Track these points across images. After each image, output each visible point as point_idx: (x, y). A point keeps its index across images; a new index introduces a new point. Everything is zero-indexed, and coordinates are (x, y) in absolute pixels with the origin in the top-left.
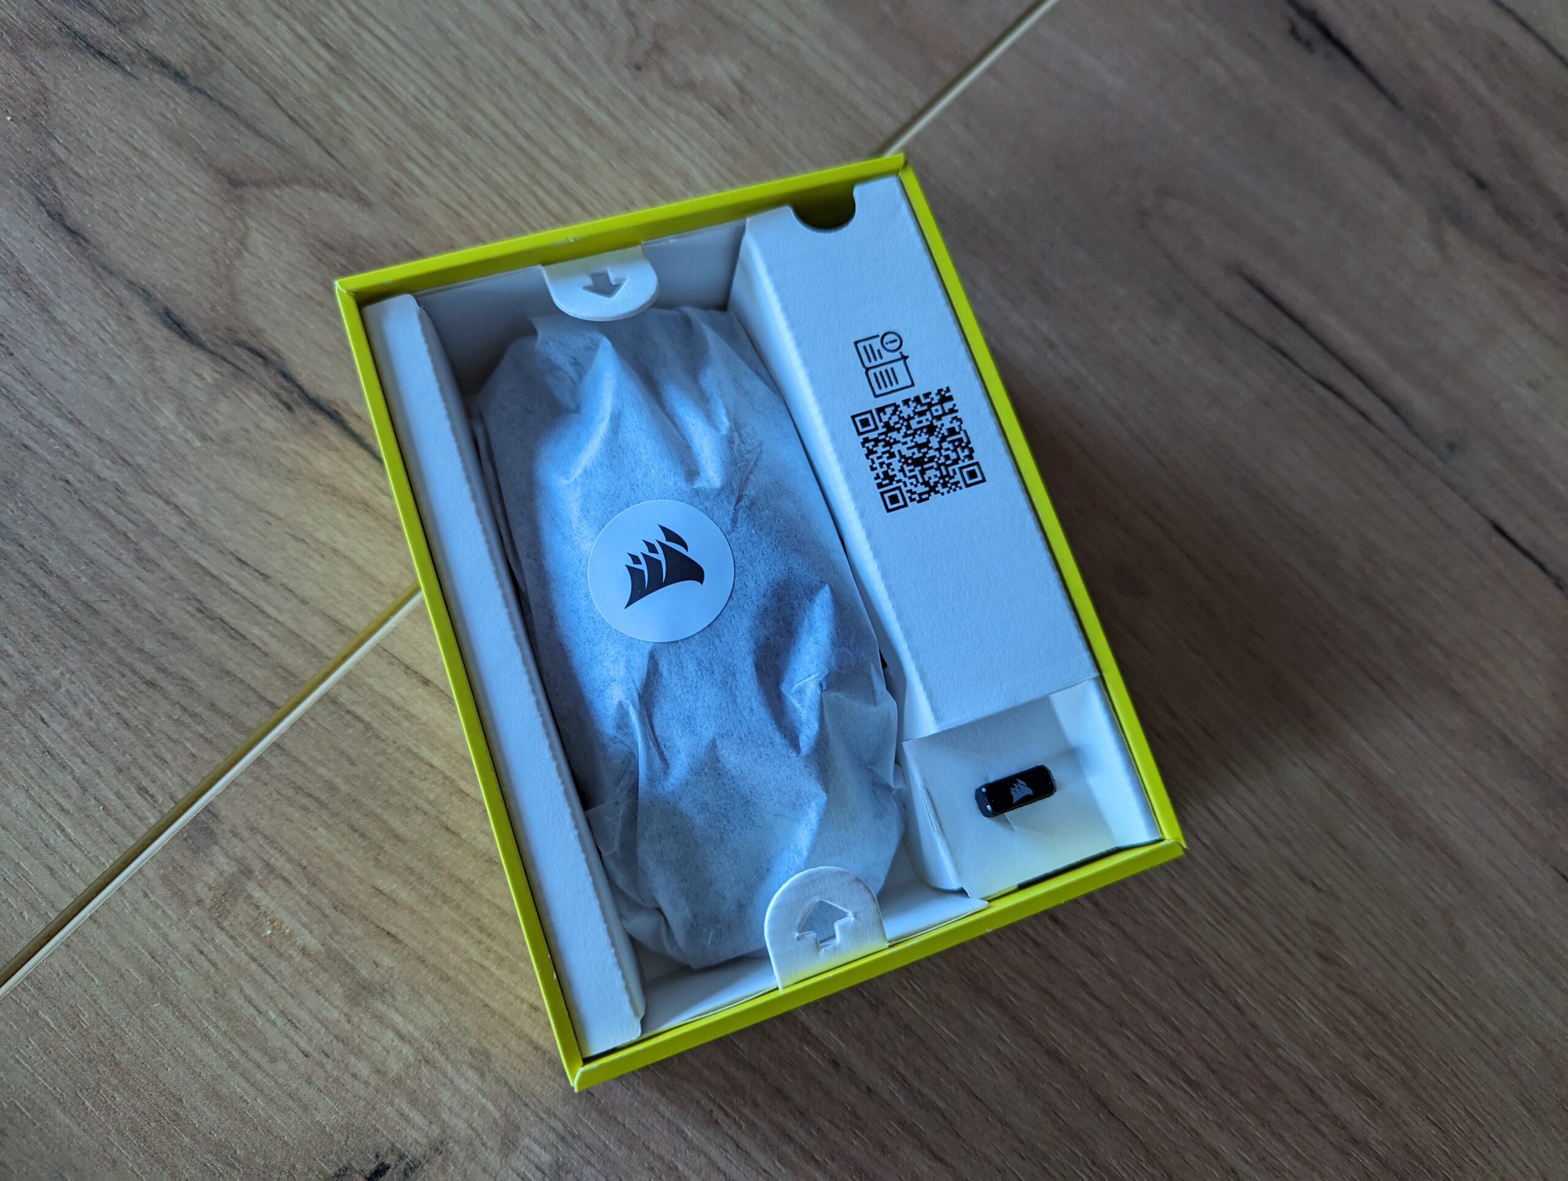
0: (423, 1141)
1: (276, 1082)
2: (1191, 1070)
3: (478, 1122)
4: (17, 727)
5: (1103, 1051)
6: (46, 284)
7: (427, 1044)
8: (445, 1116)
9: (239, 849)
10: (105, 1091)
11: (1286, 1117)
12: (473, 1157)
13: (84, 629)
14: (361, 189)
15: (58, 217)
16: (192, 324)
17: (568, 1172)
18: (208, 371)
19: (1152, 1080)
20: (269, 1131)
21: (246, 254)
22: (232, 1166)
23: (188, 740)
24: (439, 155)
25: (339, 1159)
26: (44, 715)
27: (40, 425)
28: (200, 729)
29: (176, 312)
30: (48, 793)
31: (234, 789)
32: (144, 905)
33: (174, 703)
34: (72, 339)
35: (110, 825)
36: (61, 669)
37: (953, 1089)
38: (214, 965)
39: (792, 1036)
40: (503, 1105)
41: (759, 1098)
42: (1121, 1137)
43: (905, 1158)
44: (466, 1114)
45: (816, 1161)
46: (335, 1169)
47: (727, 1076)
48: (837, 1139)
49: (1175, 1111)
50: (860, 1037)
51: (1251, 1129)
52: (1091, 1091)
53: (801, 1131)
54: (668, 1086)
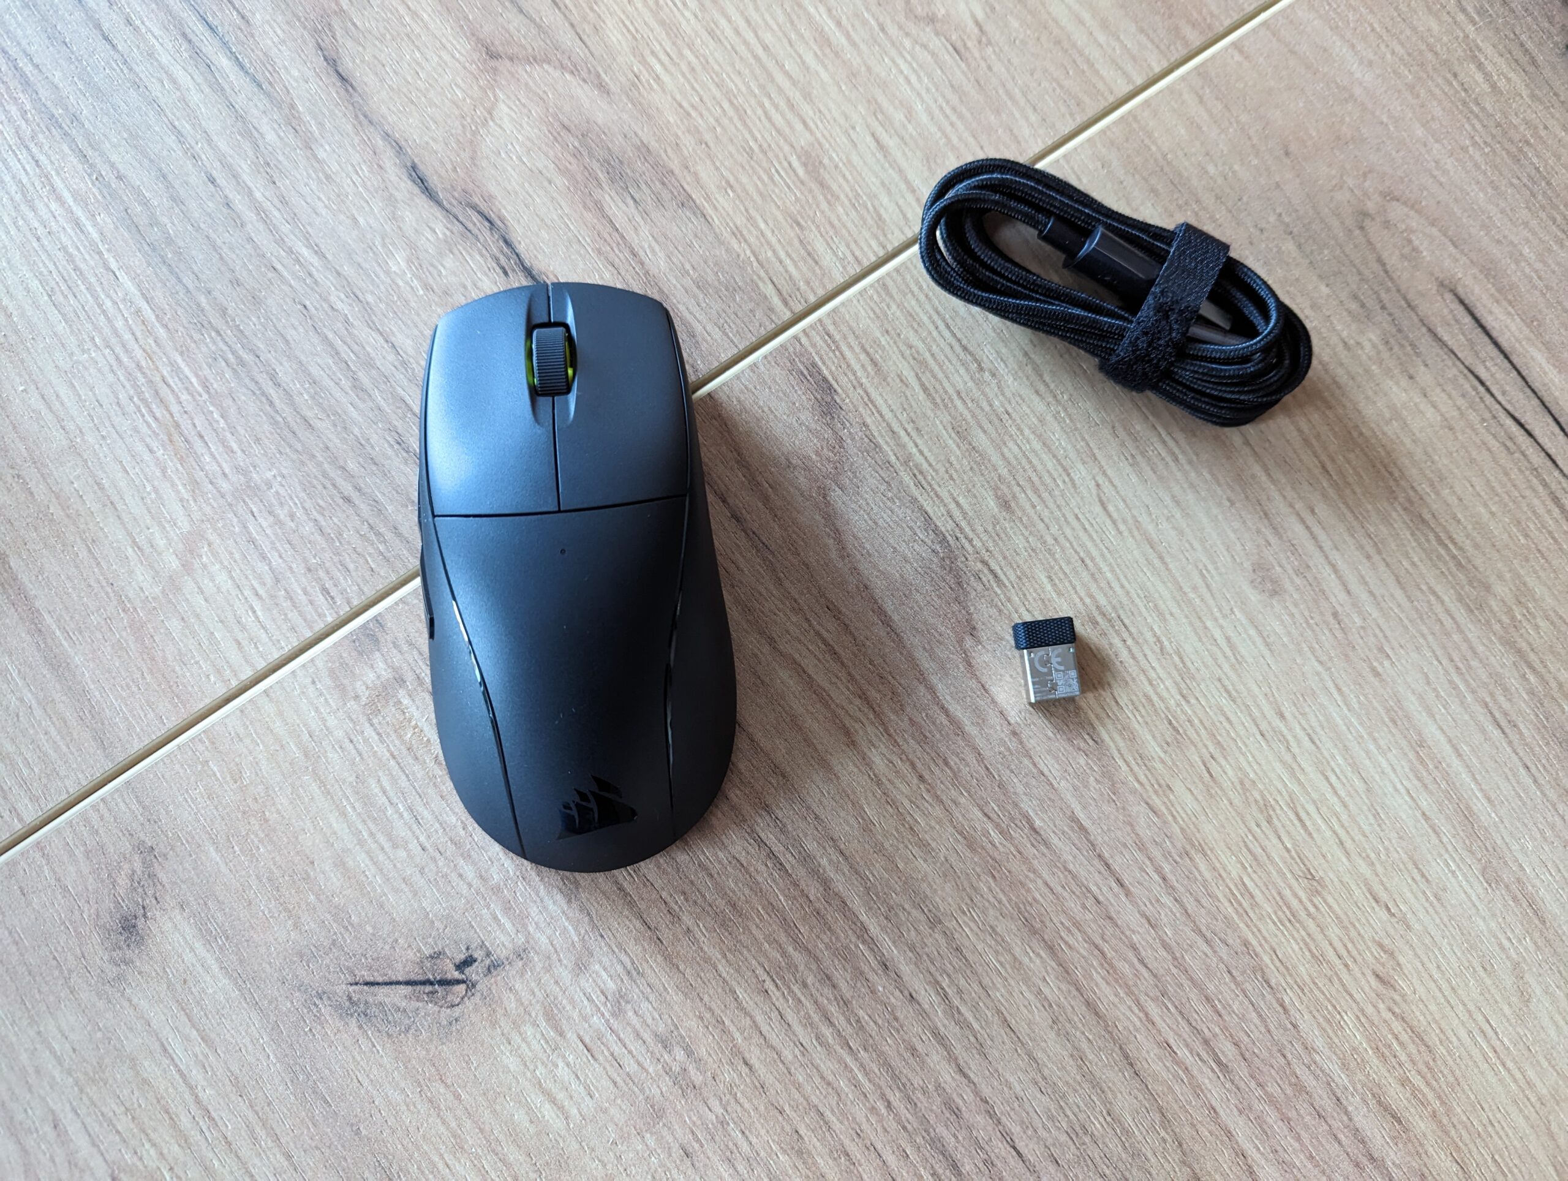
0: (510, 946)
1: (395, 866)
2: (1223, 1052)
3: (559, 941)
4: (230, 515)
5: (1141, 1015)
6: (313, 122)
8: (531, 929)
9: (397, 659)
10: (253, 841)
11: (1307, 1118)
12: (548, 969)
13: (299, 440)
14: (603, 75)
15: (332, 62)
16: (434, 181)
17: (628, 1002)
18: (440, 226)
19: (1183, 1053)
20: (382, 906)
21: (491, 123)
22: (346, 928)
23: (370, 554)
24: (681, 55)
25: (436, 944)
26: (254, 510)
27: (290, 251)
28: (381, 548)
29: (421, 167)
30: (247, 578)
31: (401, 606)
32: (311, 689)
33: (364, 521)
34: (328, 177)
35: (293, 615)
36: (274, 472)
37: (989, 1015)
38: (360, 755)
39: (850, 932)
40: (583, 932)
41: (810, 980)
42: (1141, 1097)
43: (932, 1065)
44: (549, 932)
45: (850, 1048)
46: (432, 951)
47: (784, 954)
48: (873, 1034)
49: (1199, 1086)
50: (912, 948)
51: (1270, 1121)
52: (1121, 1048)
53: (842, 1018)
54: (730, 950)
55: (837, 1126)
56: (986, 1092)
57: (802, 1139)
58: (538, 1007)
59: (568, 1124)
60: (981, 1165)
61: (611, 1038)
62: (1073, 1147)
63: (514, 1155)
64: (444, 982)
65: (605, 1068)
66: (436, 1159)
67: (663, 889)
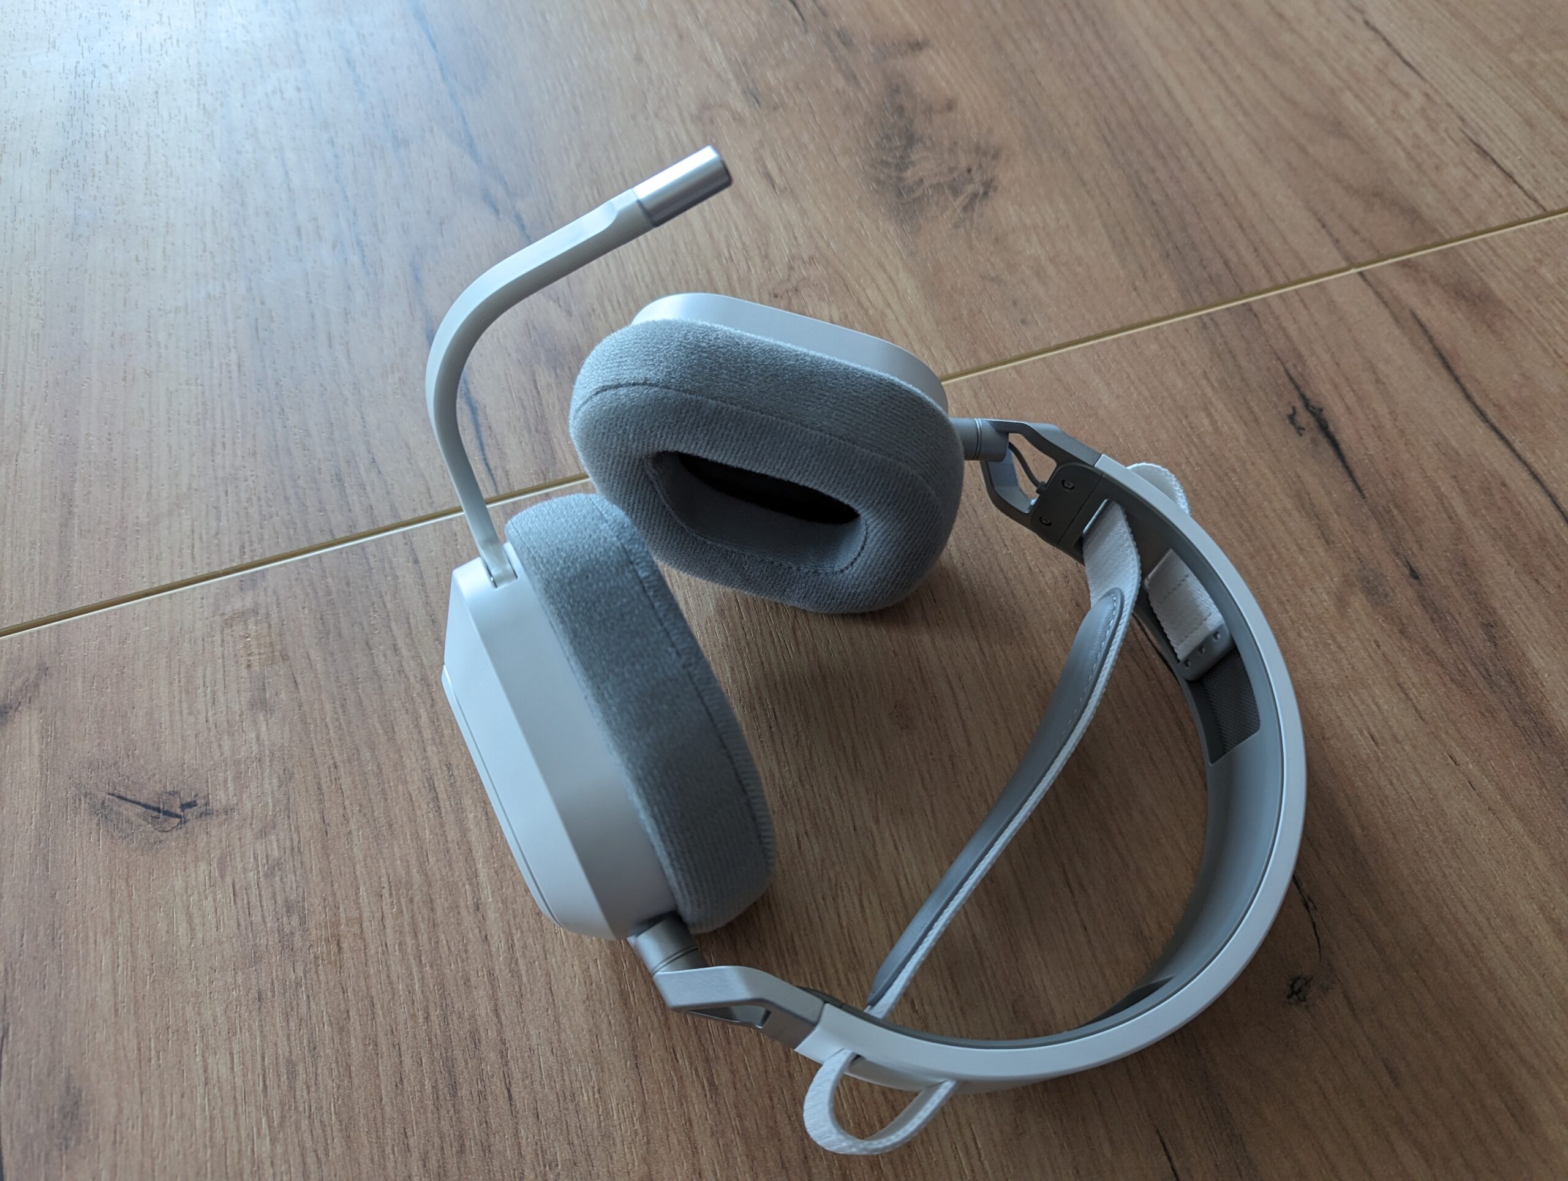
0: (224, 802)
1: (182, 726)
2: (718, 1076)
3: (258, 811)
5: (662, 1018)
7: (267, 752)
8: (245, 796)
11: (771, 1164)
12: (240, 828)
13: (278, 459)
17: (280, 870)
19: (684, 1063)
20: (158, 749)
22: (128, 756)
25: (177, 786)
26: (229, 490)
28: (291, 530)
30: (201, 528)
32: (198, 602)
35: (215, 556)
36: (254, 473)
37: (539, 974)
38: (204, 650)
39: (464, 873)
40: (278, 809)
41: (416, 899)
42: (632, 1088)
43: (476, 997)
44: (255, 802)
45: (421, 961)
46: (172, 789)
47: (408, 873)
48: (444, 956)
49: (686, 1097)
50: (504, 902)
51: (736, 1153)
52: (633, 1039)
53: (426, 936)
54: (371, 857)
55: (380, 1019)
56: (508, 1035)
57: (349, 1019)
58: (218, 852)
59: (191, 944)
60: (475, 1094)
61: (254, 891)
62: (556, 1108)
63: (143, 951)
64: (169, 814)
65: (238, 912)
66: (91, 934)
67: (348, 798)
